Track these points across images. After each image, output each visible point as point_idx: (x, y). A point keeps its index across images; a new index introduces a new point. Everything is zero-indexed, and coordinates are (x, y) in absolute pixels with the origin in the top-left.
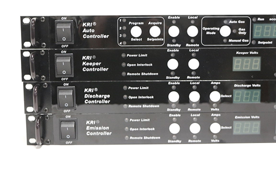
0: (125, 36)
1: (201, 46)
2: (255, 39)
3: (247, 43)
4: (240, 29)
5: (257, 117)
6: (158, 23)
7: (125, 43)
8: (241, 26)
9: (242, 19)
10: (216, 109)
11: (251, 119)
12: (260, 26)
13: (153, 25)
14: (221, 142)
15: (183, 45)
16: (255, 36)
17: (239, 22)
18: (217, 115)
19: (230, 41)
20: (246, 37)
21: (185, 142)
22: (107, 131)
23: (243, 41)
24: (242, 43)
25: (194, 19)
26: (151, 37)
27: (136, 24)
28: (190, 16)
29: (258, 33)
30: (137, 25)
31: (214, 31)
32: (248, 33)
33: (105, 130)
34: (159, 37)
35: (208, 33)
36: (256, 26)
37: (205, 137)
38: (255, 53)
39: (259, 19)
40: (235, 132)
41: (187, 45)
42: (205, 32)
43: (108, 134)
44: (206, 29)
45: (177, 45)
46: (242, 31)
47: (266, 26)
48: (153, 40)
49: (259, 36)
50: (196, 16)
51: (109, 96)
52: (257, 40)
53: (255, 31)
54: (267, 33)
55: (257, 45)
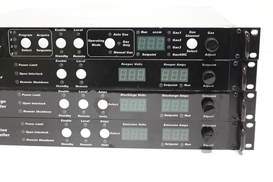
0: (16, 46)
1: (87, 57)
2: (139, 51)
3: (132, 55)
4: (124, 42)
5: (143, 124)
6: (46, 35)
7: (16, 53)
8: (125, 38)
9: (125, 32)
10: (104, 116)
11: (138, 127)
12: (144, 38)
13: (41, 37)
14: (111, 146)
15: (71, 56)
16: (139, 48)
17: (123, 34)
18: (106, 122)
19: (115, 52)
20: (130, 49)
21: (77, 145)
22: (6, 133)
23: (128, 52)
24: (126, 54)
25: (80, 32)
26: (40, 48)
27: (25, 35)
28: (76, 28)
29: (142, 46)
30: (27, 37)
31: (99, 43)
32: (132, 46)
33: (4, 132)
34: (47, 48)
35: (93, 45)
36: (140, 39)
37: (96, 141)
38: (139, 64)
39: (142, 32)
40: (123, 138)
41: (74, 56)
42: (90, 44)
43: (6, 135)
44: (91, 41)
45: (65, 56)
46: (126, 44)
47: (150, 38)
48: (42, 51)
49: (143, 48)
50: (81, 28)
51: (5, 102)
52: (141, 52)
53: (139, 43)
54: (151, 46)
55: (141, 57)
